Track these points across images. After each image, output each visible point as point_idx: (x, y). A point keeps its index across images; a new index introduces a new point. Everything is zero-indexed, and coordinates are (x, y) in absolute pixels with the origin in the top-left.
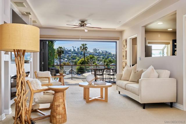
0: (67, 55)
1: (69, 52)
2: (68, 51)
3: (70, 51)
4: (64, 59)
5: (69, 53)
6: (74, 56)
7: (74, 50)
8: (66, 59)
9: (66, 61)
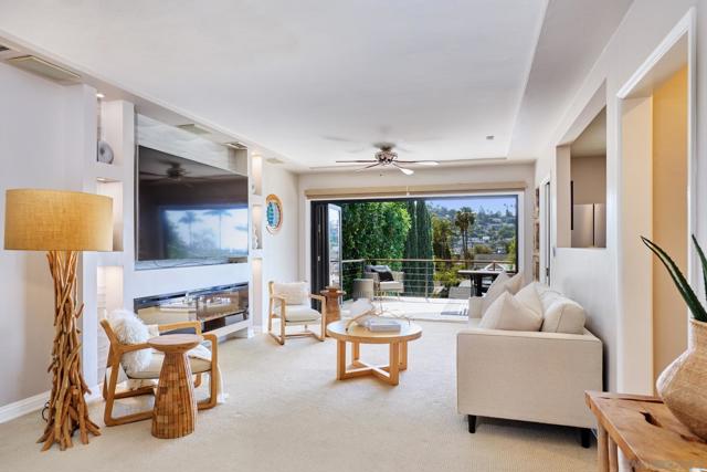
0: (490, 226)
1: (495, 220)
2: (492, 216)
3: (497, 216)
4: (481, 238)
5: (493, 222)
6: (507, 228)
7: (509, 214)
8: (488, 238)
9: (487, 241)
